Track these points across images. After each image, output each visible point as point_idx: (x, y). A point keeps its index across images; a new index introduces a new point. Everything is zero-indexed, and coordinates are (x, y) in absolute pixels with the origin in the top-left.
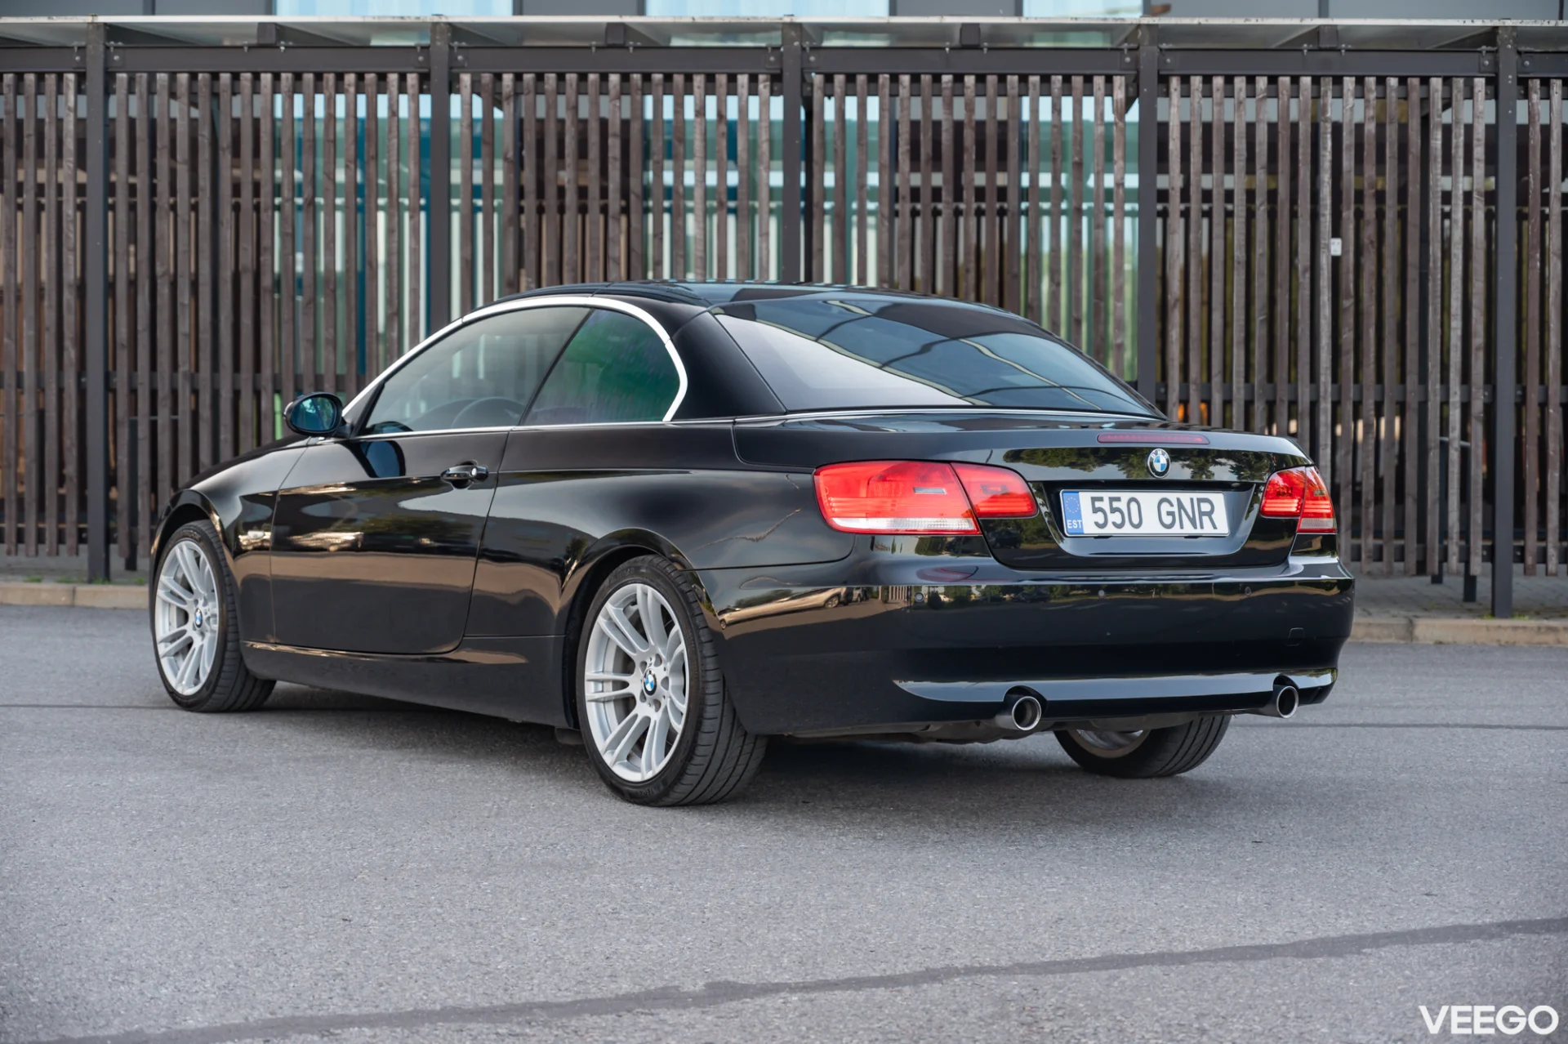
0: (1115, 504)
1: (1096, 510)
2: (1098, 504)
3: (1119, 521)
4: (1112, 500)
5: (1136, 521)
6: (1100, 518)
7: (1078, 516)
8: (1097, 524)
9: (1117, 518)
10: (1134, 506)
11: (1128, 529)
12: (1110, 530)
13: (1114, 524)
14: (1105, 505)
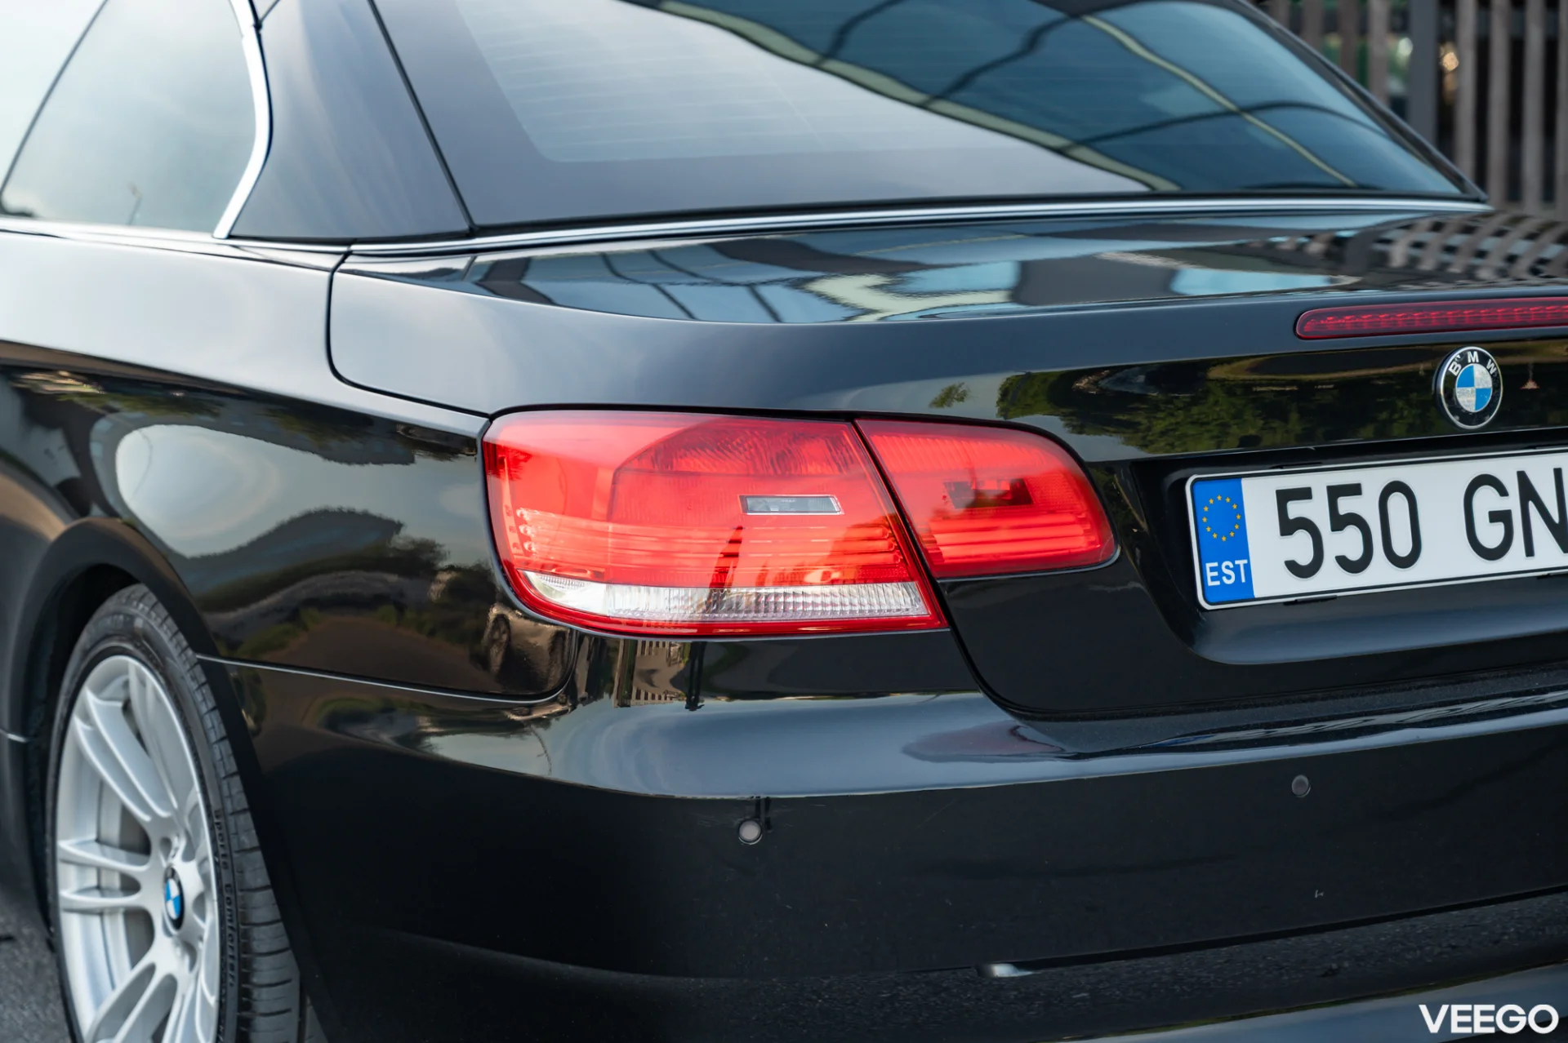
0: (1346, 505)
1: (1288, 526)
2: (1295, 509)
3: (1355, 553)
4: (1335, 493)
5: (1403, 547)
6: (1300, 547)
7: (1238, 547)
8: (1292, 566)
9: (1349, 543)
10: (1398, 504)
11: (1380, 574)
12: (1331, 579)
13: (1343, 561)
14: (1316, 510)
